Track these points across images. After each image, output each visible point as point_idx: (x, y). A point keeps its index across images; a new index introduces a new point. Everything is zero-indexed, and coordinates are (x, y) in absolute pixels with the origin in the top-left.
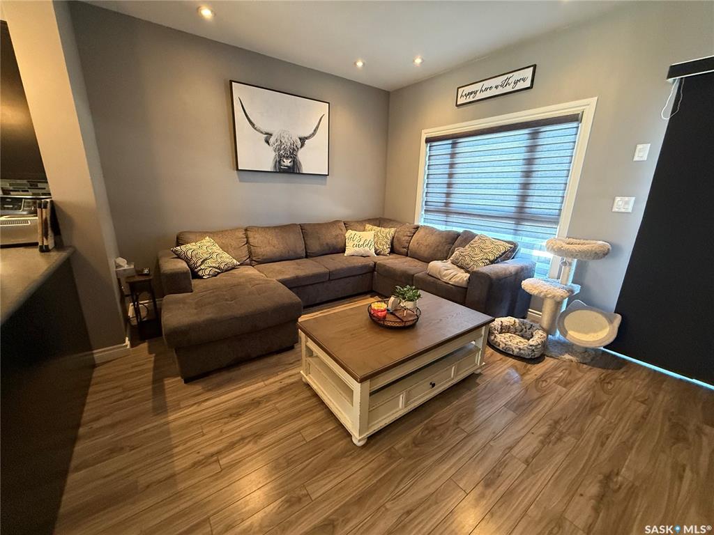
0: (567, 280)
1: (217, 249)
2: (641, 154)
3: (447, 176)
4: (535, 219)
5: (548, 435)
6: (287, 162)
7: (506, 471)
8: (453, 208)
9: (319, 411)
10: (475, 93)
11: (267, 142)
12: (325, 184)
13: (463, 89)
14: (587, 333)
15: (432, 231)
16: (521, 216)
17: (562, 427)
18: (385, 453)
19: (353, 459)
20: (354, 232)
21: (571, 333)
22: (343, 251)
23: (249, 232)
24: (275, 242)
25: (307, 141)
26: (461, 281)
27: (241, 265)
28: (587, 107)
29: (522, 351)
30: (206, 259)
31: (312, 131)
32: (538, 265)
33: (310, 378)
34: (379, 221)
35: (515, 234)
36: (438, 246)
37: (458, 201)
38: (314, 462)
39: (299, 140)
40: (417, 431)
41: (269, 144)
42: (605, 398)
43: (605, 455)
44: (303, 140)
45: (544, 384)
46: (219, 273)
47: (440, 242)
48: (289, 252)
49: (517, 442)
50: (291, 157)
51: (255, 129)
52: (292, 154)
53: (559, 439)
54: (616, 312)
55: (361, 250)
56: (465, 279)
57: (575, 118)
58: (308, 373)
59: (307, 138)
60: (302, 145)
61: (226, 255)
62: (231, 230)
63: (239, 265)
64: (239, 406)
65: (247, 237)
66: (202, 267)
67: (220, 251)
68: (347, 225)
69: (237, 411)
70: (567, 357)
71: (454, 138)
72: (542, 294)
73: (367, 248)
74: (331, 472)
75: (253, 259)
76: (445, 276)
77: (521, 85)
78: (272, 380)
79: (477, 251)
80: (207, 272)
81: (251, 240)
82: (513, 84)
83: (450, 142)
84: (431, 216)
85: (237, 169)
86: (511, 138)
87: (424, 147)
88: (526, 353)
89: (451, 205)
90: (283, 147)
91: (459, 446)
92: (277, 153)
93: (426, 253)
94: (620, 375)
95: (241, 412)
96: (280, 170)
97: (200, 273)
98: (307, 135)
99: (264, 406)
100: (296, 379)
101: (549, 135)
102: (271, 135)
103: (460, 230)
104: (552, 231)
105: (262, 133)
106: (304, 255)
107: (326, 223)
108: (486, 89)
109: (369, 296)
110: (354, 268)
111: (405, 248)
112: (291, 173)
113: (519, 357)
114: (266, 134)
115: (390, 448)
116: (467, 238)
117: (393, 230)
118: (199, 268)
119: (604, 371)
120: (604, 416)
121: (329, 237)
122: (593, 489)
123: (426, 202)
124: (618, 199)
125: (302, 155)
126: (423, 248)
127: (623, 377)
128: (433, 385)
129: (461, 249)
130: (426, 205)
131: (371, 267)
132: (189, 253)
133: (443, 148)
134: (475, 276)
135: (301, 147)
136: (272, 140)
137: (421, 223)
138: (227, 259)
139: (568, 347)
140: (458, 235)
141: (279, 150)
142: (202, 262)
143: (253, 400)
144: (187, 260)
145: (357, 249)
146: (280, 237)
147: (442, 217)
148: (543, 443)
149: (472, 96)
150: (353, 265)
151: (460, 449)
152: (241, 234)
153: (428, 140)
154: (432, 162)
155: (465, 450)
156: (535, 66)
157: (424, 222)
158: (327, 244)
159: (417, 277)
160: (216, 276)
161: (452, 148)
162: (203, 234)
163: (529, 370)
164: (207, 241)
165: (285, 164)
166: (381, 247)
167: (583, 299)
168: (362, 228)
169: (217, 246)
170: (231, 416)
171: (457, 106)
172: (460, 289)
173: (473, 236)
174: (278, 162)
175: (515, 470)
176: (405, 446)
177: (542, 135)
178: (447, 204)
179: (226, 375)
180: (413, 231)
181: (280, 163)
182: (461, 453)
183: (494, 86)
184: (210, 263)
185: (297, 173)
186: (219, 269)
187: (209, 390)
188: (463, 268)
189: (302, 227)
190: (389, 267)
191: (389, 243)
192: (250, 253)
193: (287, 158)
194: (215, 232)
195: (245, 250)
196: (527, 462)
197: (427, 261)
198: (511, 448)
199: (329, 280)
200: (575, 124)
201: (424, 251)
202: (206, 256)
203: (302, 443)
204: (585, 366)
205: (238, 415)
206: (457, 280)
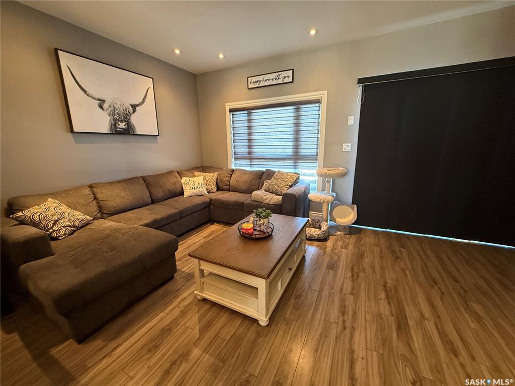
0: (329, 191)
1: (64, 208)
2: (351, 121)
3: (247, 134)
4: (305, 158)
5: (353, 276)
6: (122, 125)
7: (347, 303)
8: (255, 155)
9: (223, 315)
10: (260, 82)
11: (101, 107)
12: (157, 143)
13: (251, 78)
14: (344, 218)
15: (245, 172)
16: (296, 157)
17: (356, 270)
18: (283, 323)
19: (266, 336)
20: (188, 179)
21: (337, 219)
22: (183, 194)
23: (94, 189)
24: (123, 194)
25: (138, 108)
26: (277, 201)
27: (94, 219)
28: (323, 95)
29: (320, 236)
30: (58, 220)
31: (142, 100)
32: (312, 185)
33: (206, 294)
34: (203, 169)
35: (295, 169)
36: (251, 181)
37: (258, 150)
38: (242, 351)
39: (130, 107)
40: (292, 301)
41: (103, 109)
42: (363, 249)
43: (378, 276)
44: (134, 107)
45: (337, 251)
46: (74, 231)
47: (252, 179)
48: (138, 201)
49: (342, 286)
50: (125, 121)
51: (88, 95)
52: (126, 118)
53: (358, 276)
54: (353, 203)
55: (196, 191)
56: (280, 199)
57: (318, 101)
58: (202, 290)
59: (137, 105)
60: (134, 111)
61: (77, 213)
62: (75, 189)
63: (92, 220)
64: (152, 340)
65: (94, 194)
66: (55, 228)
67: (69, 210)
68: (181, 174)
69: (154, 343)
70: (338, 233)
71: (249, 110)
72: (322, 201)
73: (201, 189)
74: (257, 352)
75: (104, 213)
76: (265, 199)
77: (287, 80)
78: (170, 308)
79: (281, 181)
80: (62, 232)
81: (99, 196)
82: (282, 79)
83: (246, 112)
84: (238, 162)
85: (72, 131)
86: (285, 111)
87: (229, 116)
88: (322, 236)
89: (253, 153)
90: (117, 112)
91: (319, 300)
92: (112, 117)
93: (244, 187)
94: (362, 236)
95: (158, 344)
96: (115, 132)
97: (54, 235)
98: (137, 103)
99: (175, 330)
100: (190, 300)
101: (306, 110)
102: (104, 101)
103: (264, 169)
104: (314, 165)
105: (94, 99)
106: (150, 202)
107: (162, 174)
108: (266, 80)
109: (209, 224)
110: (197, 205)
111: (227, 185)
112: (126, 134)
113: (319, 240)
114: (99, 100)
115: (284, 319)
116: (270, 174)
117: (216, 174)
118: (52, 230)
119: (356, 236)
120: (368, 258)
121: (169, 184)
122: (383, 295)
123: (234, 152)
124: (344, 145)
125: (134, 119)
126: (242, 184)
127: (364, 236)
128: (291, 269)
129: (268, 181)
130: (235, 155)
131: (207, 203)
132: (36, 217)
133: (242, 117)
134: (286, 196)
135: (133, 113)
136: (105, 106)
137: (233, 167)
138: (79, 216)
139: (337, 228)
140: (263, 172)
141: (114, 114)
142: (54, 224)
143: (162, 330)
144: (35, 224)
145: (193, 191)
146: (127, 190)
147: (247, 162)
148: (353, 281)
149: (257, 83)
150: (196, 203)
151: (320, 301)
152: (87, 191)
153: (231, 111)
154: (236, 125)
155: (323, 300)
156: (293, 70)
157: (235, 166)
158: (169, 190)
159: (246, 203)
160: (72, 234)
161: (248, 116)
162: (43, 196)
163: (326, 245)
164: (51, 202)
165: (121, 127)
166: (210, 187)
167: (338, 201)
168: (192, 175)
169: (65, 206)
170: (150, 350)
171: (248, 89)
172: (278, 206)
173: (274, 173)
174: (114, 125)
175: (350, 300)
176: (291, 314)
177: (302, 110)
178: (250, 153)
179: (121, 321)
180: (231, 173)
181: (115, 125)
182: (322, 304)
183: (270, 79)
184: (62, 223)
185: (131, 134)
186: (74, 227)
187: (112, 339)
188: (273, 193)
189: (144, 178)
190: (223, 200)
191: (215, 183)
192: (100, 207)
193: (122, 121)
194: (57, 193)
195: (94, 206)
196: (352, 294)
197: (249, 191)
198: (341, 290)
199: (181, 218)
200: (317, 105)
201: (243, 186)
202: (56, 217)
203: (224, 344)
204: (347, 236)
205: (157, 347)
206: (275, 201)
